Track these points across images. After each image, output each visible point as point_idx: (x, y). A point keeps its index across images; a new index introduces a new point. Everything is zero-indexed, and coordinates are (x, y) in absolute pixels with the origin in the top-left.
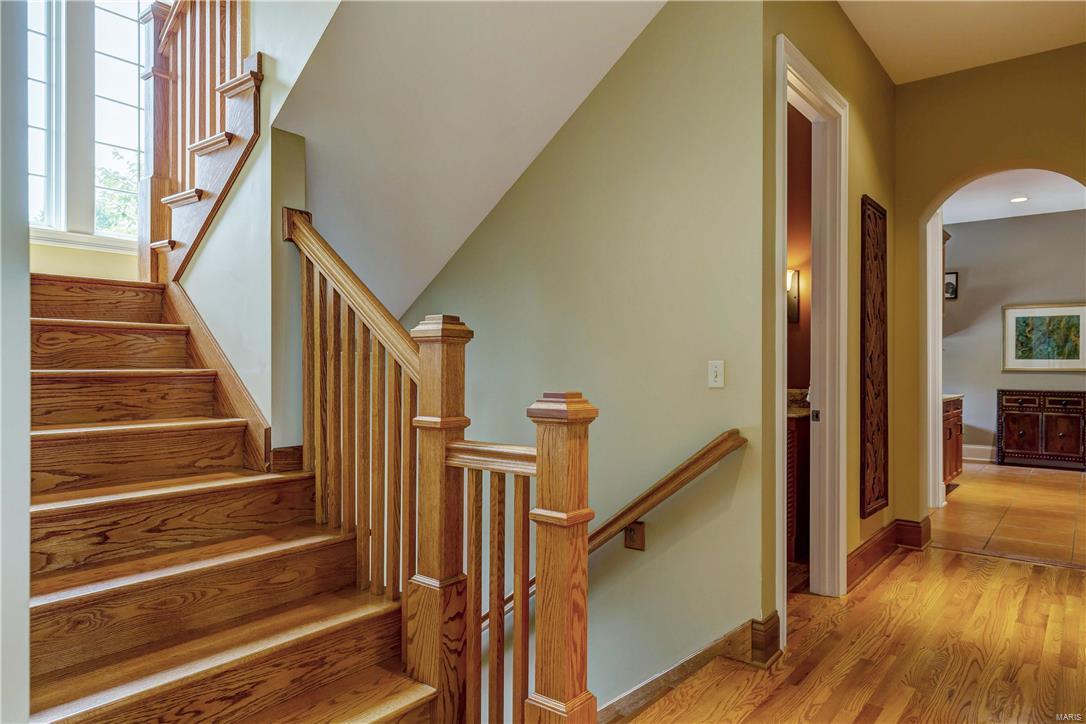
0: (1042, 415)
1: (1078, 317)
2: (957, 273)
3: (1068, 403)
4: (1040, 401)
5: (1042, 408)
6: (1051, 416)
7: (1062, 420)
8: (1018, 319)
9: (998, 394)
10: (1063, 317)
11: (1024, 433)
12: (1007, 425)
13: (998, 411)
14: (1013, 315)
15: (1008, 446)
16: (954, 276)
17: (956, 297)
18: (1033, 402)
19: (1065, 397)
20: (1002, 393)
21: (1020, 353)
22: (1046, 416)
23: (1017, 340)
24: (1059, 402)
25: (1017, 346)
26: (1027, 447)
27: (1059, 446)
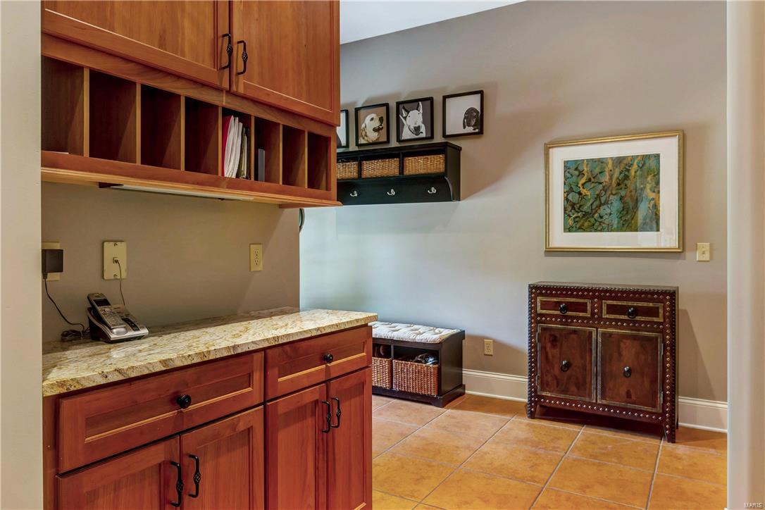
0: (597, 334)
1: (657, 156)
2: (481, 92)
3: (637, 311)
4: (593, 309)
5: (596, 319)
6: (611, 335)
7: (628, 342)
8: (567, 165)
9: (531, 293)
10: (633, 158)
11: (568, 365)
12: (544, 348)
13: (531, 323)
14: (560, 156)
15: (545, 385)
16: (478, 96)
17: (481, 133)
18: (582, 308)
19: (632, 300)
20: (536, 291)
21: (571, 222)
22: (604, 334)
23: (567, 199)
24: (622, 310)
25: (565, 209)
26: (573, 389)
27: (623, 391)
